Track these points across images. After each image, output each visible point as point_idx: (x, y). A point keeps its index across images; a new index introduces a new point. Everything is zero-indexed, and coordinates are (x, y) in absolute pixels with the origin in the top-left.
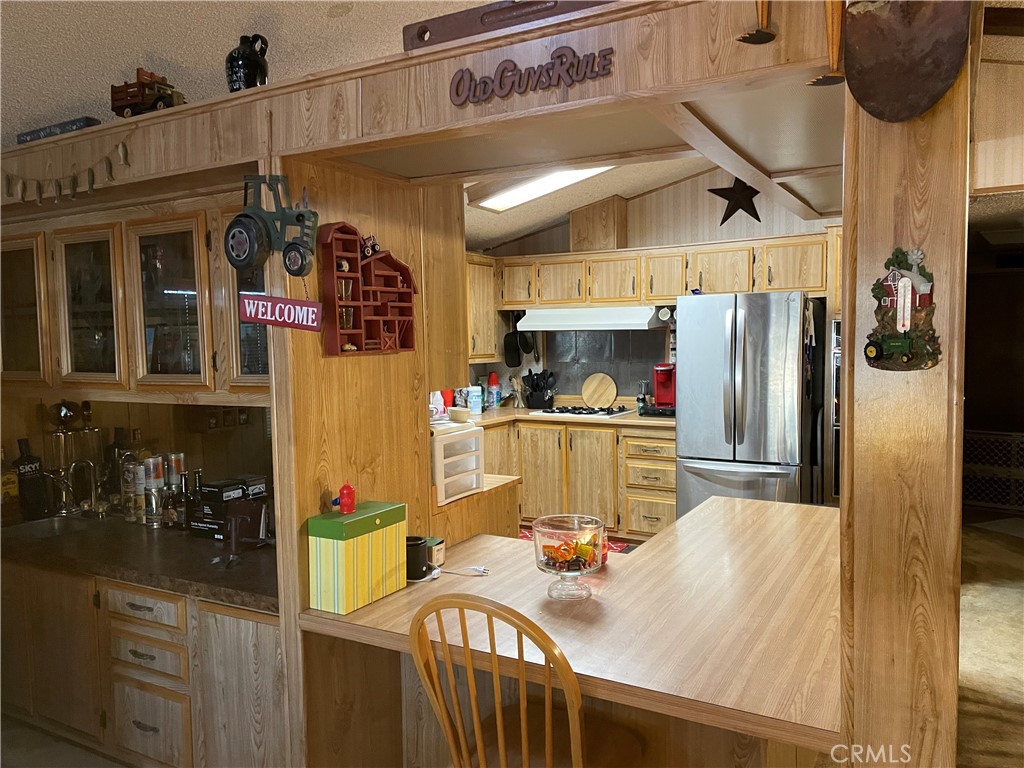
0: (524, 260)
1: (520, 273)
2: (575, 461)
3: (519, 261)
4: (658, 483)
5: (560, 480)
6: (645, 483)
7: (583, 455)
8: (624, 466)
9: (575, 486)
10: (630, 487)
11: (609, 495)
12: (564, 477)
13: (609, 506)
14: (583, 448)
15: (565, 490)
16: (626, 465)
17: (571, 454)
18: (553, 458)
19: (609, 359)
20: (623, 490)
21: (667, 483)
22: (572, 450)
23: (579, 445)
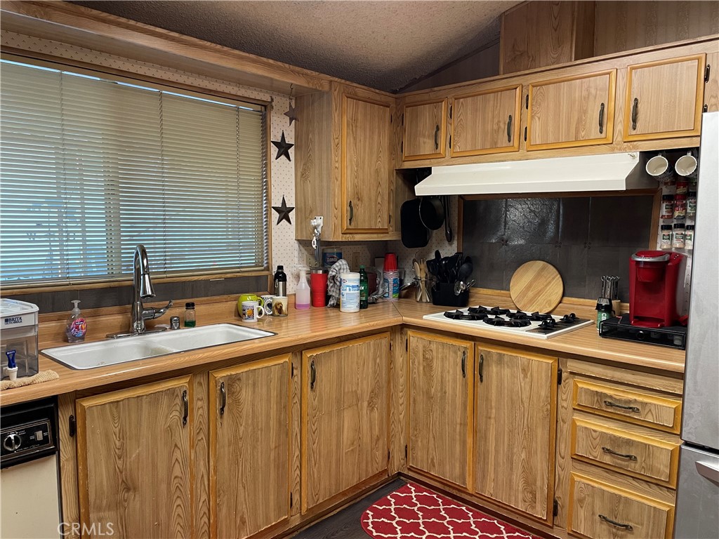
0: (432, 95)
1: (426, 113)
2: (488, 400)
3: (426, 97)
4: (632, 466)
5: (463, 424)
6: (607, 459)
7: (500, 392)
8: (568, 422)
9: (486, 438)
10: (579, 459)
11: (540, 464)
12: (469, 420)
13: (539, 483)
14: (501, 381)
15: (470, 441)
16: (573, 421)
17: (481, 388)
18: (454, 389)
19: (555, 241)
20: (564, 461)
21: (651, 469)
22: (481, 381)
23: (494, 375)
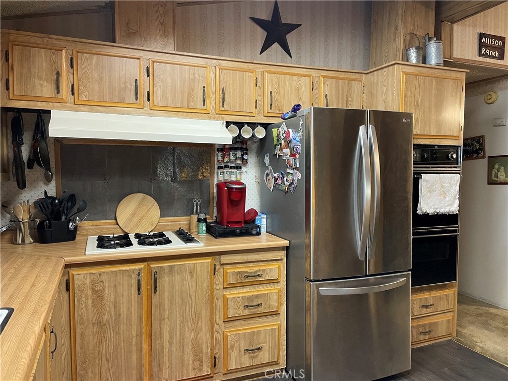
4: (261, 310)
5: (139, 335)
6: (247, 312)
8: (221, 298)
12: (145, 330)
16: (225, 296)
17: (155, 299)
20: (220, 327)
22: (155, 293)
23: (167, 284)
